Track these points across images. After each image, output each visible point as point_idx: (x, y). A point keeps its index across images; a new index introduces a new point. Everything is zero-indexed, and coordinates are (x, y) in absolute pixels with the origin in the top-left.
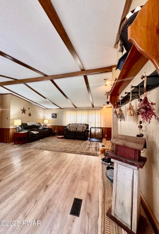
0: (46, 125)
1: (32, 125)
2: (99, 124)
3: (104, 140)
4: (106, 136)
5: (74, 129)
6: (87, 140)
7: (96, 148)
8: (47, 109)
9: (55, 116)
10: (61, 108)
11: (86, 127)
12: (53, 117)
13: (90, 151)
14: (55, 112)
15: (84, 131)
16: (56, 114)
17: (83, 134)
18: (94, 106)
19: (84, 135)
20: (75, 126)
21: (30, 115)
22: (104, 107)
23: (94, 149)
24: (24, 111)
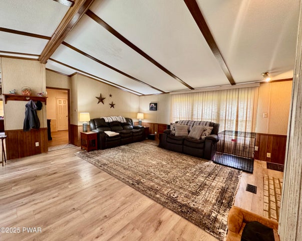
0: (140, 122)
1: (113, 122)
2: (249, 125)
3: (260, 166)
4: (269, 155)
5: (183, 133)
6: (208, 158)
7: (223, 191)
8: (144, 95)
9: (154, 107)
10: (164, 93)
11: (209, 129)
12: (151, 109)
13: (198, 202)
14: (155, 101)
15: (203, 137)
16: (156, 104)
17: (201, 146)
18: (236, 80)
19: (204, 148)
20: (186, 127)
21: (112, 105)
22: (268, 79)
23: (213, 196)
24: (101, 99)
